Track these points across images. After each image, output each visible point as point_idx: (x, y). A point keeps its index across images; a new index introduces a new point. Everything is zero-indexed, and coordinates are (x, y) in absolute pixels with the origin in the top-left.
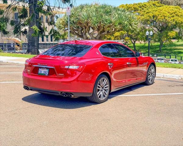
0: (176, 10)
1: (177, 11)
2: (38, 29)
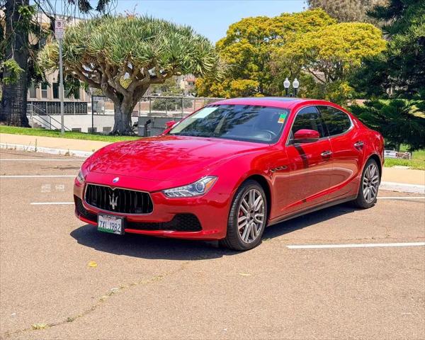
0: (363, 32)
1: (366, 35)
2: (19, 68)
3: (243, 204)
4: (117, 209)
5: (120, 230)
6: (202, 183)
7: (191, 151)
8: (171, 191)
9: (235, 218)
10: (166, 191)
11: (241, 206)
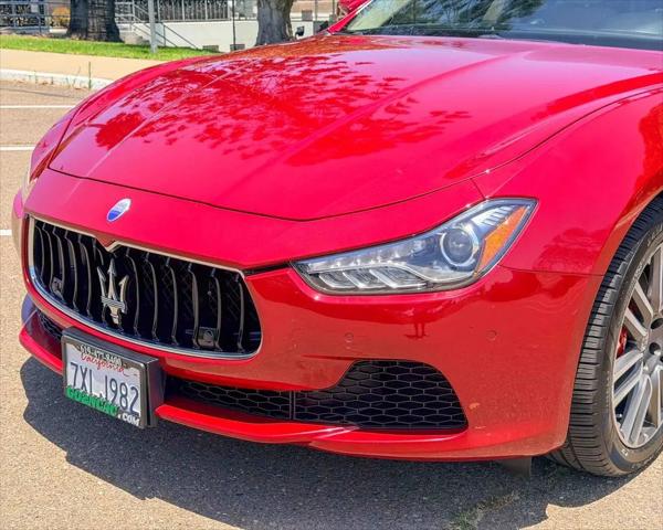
3: (634, 308)
4: (127, 325)
5: (137, 409)
6: (468, 229)
7: (414, 87)
8: (338, 264)
9: (604, 365)
10: (316, 265)
11: (628, 314)
